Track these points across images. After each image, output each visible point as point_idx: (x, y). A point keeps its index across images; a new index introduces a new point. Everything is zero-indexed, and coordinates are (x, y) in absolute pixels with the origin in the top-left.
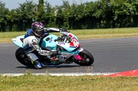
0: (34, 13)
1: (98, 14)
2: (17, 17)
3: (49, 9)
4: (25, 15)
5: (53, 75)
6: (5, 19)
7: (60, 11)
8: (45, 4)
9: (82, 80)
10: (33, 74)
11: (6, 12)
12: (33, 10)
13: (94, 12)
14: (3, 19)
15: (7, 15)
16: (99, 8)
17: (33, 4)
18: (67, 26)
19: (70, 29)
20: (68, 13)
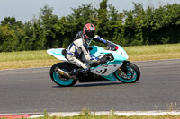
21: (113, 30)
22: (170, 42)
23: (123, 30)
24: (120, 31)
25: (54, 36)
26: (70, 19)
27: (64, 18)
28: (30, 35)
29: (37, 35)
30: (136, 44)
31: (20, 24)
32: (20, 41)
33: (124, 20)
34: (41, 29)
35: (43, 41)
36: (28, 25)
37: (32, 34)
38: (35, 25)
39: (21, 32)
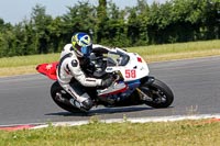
0: (91, 21)
1: (194, 17)
2: (65, 28)
3: (116, 13)
4: (78, 24)
5: (134, 121)
6: (47, 32)
7: (133, 16)
8: (108, 6)
9: (183, 127)
10: (103, 121)
11: (49, 21)
12: (90, 15)
13: (188, 14)
14: (43, 33)
15: (49, 27)
16: (195, 7)
17: (90, 6)
18: (145, 39)
19: (150, 43)
20: (146, 19)
21: (115, 29)
22: (179, 41)
23: (126, 29)
24: (122, 31)
25: (48, 38)
26: (66, 18)
27: (58, 18)
28: (20, 38)
29: (29, 38)
30: (141, 45)
31: (9, 26)
32: (10, 45)
33: (126, 18)
34: (34, 31)
35: (36, 44)
36: (19, 27)
37: (23, 37)
38: (27, 27)
39: (11, 35)
